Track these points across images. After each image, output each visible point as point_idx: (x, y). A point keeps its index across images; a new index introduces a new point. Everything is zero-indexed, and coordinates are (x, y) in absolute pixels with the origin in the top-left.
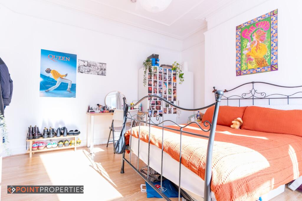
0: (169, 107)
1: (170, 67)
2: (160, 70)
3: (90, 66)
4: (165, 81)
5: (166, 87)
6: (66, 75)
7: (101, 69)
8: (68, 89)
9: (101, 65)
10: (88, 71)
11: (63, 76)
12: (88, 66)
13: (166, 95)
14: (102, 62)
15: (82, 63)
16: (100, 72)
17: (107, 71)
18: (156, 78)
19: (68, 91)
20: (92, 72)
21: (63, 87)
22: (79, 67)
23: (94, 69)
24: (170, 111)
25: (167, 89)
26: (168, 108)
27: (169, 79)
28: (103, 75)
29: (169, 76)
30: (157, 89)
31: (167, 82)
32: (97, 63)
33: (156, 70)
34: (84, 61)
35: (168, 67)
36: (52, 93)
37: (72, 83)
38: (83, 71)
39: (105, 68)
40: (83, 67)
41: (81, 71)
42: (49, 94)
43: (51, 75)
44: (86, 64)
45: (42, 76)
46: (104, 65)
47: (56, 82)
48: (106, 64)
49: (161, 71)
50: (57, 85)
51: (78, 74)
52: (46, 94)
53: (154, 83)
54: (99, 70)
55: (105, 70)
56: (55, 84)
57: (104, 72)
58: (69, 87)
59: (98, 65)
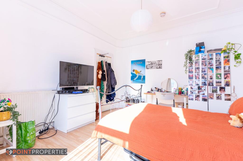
0: (217, 93)
1: (218, 50)
2: (204, 56)
3: (152, 64)
4: (211, 66)
5: (213, 72)
6: (141, 71)
7: (159, 65)
8: (142, 79)
9: (159, 62)
10: (151, 67)
11: (139, 72)
12: (151, 64)
13: (212, 80)
14: (159, 60)
15: (148, 63)
16: (158, 67)
17: (162, 65)
18: (199, 65)
19: (141, 80)
20: (153, 67)
21: (140, 77)
22: (147, 66)
23: (154, 65)
24: (219, 97)
25: (213, 74)
26: (215, 94)
27: (216, 63)
28: (160, 68)
29: (216, 60)
30: (199, 75)
31: (214, 67)
32: (156, 62)
33: (199, 58)
34: (149, 62)
35: (215, 51)
36: (135, 81)
37: (144, 75)
38: (149, 68)
39: (161, 63)
40: (149, 65)
41: (147, 68)
42: (134, 82)
43: (134, 73)
44: (150, 63)
45: (132, 73)
46: (160, 61)
47: (137, 76)
48: (162, 61)
49: (205, 58)
50: (137, 77)
51: (146, 70)
52: (133, 82)
53: (195, 70)
54: (157, 65)
55: (161, 64)
56: (136, 77)
57: (160, 66)
58: (142, 77)
59: (157, 62)
